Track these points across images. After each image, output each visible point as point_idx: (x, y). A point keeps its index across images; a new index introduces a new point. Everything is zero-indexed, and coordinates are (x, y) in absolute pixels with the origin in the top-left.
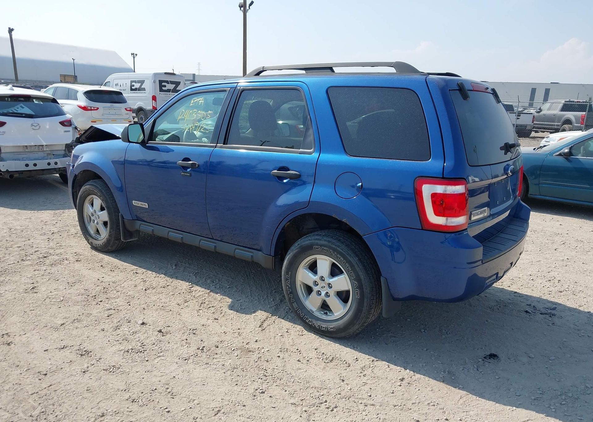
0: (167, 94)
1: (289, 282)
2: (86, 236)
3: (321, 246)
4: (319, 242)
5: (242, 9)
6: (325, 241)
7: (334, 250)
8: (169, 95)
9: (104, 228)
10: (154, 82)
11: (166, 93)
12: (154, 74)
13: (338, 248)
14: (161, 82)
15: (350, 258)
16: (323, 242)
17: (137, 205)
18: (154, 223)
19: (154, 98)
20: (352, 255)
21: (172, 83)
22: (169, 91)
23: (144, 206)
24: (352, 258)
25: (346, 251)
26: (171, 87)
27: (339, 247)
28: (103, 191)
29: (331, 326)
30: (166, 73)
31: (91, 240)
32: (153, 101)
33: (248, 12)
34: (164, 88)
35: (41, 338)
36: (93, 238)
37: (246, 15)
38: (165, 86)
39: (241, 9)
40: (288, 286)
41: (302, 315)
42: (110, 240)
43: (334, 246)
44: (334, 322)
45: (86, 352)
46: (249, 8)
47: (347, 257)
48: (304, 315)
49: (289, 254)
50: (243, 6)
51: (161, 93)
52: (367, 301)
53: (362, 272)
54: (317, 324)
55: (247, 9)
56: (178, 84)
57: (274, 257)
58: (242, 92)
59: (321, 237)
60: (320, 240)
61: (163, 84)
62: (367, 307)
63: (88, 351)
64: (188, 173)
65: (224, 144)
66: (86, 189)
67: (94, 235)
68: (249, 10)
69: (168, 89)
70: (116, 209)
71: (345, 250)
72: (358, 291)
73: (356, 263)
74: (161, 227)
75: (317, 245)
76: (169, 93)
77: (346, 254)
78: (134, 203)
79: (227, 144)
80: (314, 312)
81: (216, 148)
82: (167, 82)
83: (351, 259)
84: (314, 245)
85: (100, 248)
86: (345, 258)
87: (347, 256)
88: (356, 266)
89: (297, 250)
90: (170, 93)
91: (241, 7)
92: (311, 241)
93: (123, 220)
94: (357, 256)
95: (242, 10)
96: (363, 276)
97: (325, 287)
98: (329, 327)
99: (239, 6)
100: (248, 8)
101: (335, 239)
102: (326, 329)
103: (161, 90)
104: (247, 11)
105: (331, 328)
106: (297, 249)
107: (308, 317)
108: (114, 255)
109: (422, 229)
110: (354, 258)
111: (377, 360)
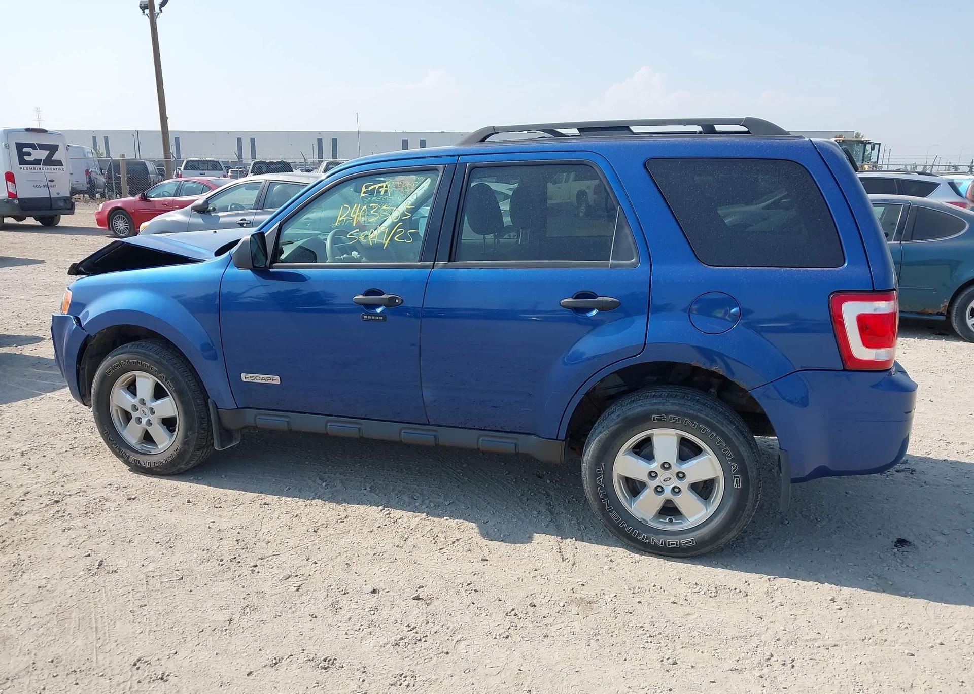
0: (35, 169)
1: (601, 479)
2: (120, 450)
3: (667, 413)
4: (661, 407)
5: (147, 11)
6: (673, 404)
7: (693, 418)
8: (39, 171)
9: (164, 431)
10: (7, 146)
11: (33, 166)
12: (4, 131)
13: (699, 414)
14: (20, 146)
15: (722, 428)
16: (669, 407)
17: (254, 381)
18: (289, 410)
19: (10, 177)
20: (724, 422)
21: (43, 147)
22: (37, 162)
23: (271, 382)
24: (726, 426)
25: (714, 417)
26: (42, 155)
27: (701, 412)
28: (165, 362)
29: (686, 540)
30: (28, 130)
31: (133, 457)
32: (8, 182)
33: (158, 17)
34: (27, 158)
35: (217, 654)
36: (137, 452)
37: (156, 23)
38: (29, 154)
39: (144, 12)
40: (600, 486)
41: (628, 529)
42: (185, 451)
43: (691, 412)
44: (690, 532)
45: (329, 661)
46: (161, 10)
47: (717, 426)
48: (633, 530)
49: (600, 433)
50: (147, 6)
51: (21, 166)
52: (754, 490)
53: (743, 447)
54: (659, 540)
55: (156, 11)
56: (53, 149)
57: (564, 442)
58: (471, 172)
59: (663, 400)
60: (663, 404)
61: (25, 150)
62: (752, 499)
63: (330, 660)
64: (378, 314)
65: (449, 261)
66: (119, 361)
67: (138, 447)
68: (161, 15)
69: (35, 159)
70: (196, 392)
71: (712, 416)
72: (738, 477)
73: (734, 434)
74: (307, 415)
75: (659, 412)
76: (38, 166)
77: (715, 422)
78: (245, 377)
79: (454, 261)
80: (649, 522)
81: (433, 268)
82: (32, 146)
83: (724, 429)
84: (653, 414)
85: (161, 468)
86: (714, 428)
87: (717, 424)
88: (734, 439)
89: (617, 426)
90: (41, 166)
91: (143, 8)
92: (645, 408)
93: (218, 412)
94: (732, 422)
95: (147, 15)
96: (746, 454)
97: (670, 479)
98: (683, 542)
99: (141, 7)
100: (157, 9)
101: (689, 400)
102: (677, 545)
103: (22, 162)
104: (158, 15)
105: (686, 543)
106: (617, 424)
107: (640, 531)
108: (192, 478)
109: (844, 370)
110: (729, 427)
111: (774, 578)
